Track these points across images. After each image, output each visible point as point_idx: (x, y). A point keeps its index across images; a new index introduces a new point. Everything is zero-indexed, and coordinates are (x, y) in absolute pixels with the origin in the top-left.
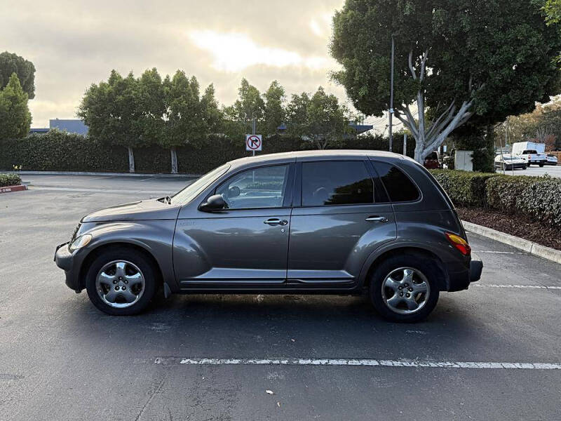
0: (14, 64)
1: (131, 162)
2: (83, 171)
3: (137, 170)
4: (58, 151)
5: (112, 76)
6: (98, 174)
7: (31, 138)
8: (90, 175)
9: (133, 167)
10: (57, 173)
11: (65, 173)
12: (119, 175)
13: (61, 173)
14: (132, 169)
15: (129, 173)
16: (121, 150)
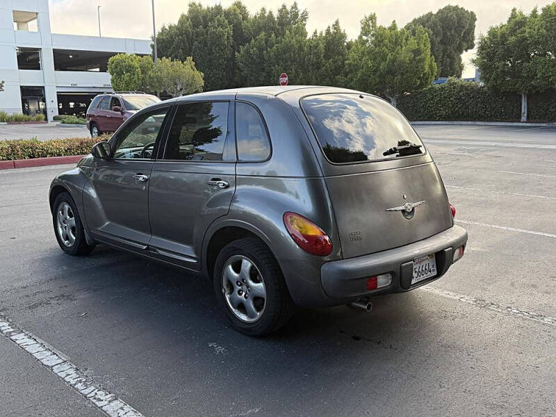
0: (454, 16)
1: (524, 109)
2: (474, 120)
3: (529, 119)
4: (452, 101)
5: (512, 15)
6: (487, 123)
7: (430, 89)
8: (479, 125)
9: (525, 115)
10: (448, 123)
11: (455, 123)
12: (508, 124)
13: (451, 123)
14: (524, 118)
15: (520, 122)
16: (515, 97)
